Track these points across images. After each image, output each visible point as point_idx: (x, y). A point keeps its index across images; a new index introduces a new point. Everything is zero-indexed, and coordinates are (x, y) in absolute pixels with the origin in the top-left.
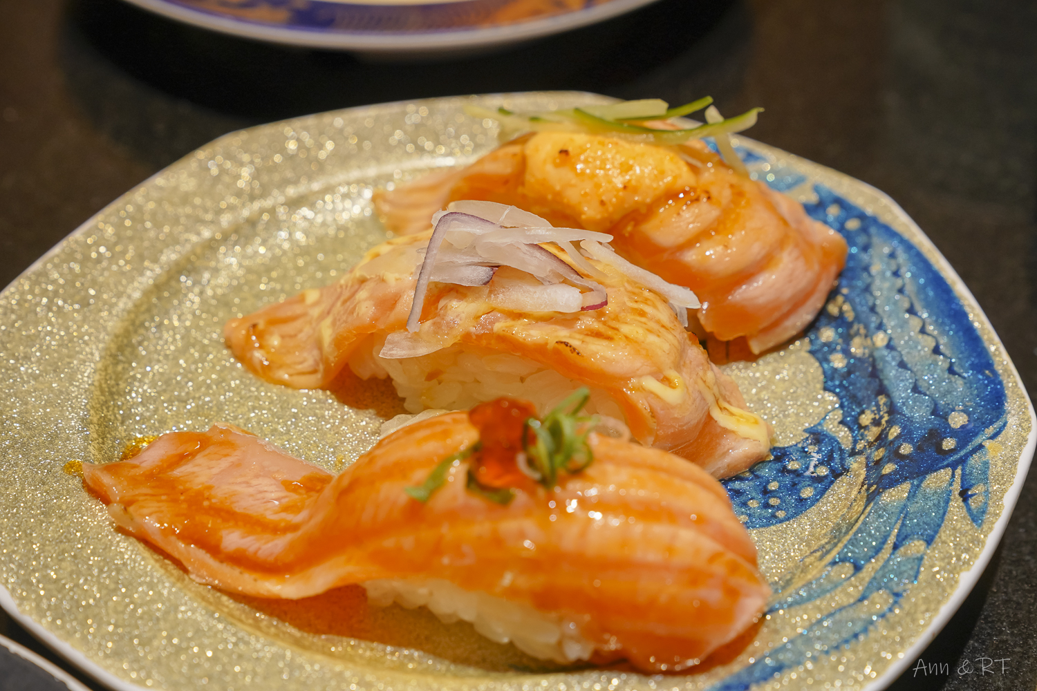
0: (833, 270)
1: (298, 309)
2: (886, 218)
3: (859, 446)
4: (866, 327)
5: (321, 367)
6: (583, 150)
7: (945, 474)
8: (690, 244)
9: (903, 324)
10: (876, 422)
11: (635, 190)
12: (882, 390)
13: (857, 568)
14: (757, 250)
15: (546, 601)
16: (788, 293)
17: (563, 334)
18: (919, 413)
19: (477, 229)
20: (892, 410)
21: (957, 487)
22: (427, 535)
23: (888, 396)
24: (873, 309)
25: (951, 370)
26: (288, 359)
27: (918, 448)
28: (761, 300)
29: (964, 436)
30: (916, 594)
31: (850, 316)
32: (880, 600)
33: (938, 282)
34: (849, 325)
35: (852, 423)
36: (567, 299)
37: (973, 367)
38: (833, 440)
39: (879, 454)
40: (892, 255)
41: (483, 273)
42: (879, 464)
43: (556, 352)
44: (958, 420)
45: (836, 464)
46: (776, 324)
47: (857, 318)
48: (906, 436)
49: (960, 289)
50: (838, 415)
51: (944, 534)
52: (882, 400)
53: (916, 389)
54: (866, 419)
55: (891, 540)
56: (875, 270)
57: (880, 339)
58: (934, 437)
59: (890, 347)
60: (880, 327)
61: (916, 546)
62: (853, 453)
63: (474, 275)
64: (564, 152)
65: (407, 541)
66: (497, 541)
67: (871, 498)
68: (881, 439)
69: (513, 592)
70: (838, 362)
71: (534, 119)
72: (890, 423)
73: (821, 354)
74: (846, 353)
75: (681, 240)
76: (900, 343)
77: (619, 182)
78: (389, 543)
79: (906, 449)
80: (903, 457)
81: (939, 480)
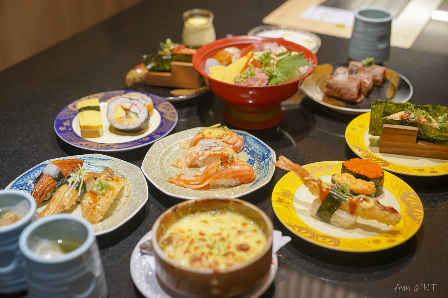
0: (244, 141)
1: (180, 160)
2: (246, 134)
3: (255, 159)
4: (250, 147)
5: (188, 165)
6: (212, 132)
7: (267, 159)
8: (228, 140)
9: (254, 145)
10: (256, 157)
11: (220, 135)
12: (255, 153)
13: (262, 170)
14: (236, 140)
15: (234, 177)
16: (240, 144)
17: (221, 152)
18: (261, 154)
19: (207, 142)
20: (258, 155)
21: (269, 160)
22: (219, 174)
23: (256, 153)
24: (250, 145)
25: (262, 149)
26: (183, 165)
27: (263, 157)
28: (238, 146)
29: (267, 155)
30: (270, 171)
31: (247, 146)
32: (266, 172)
33: (256, 140)
34: (248, 147)
35: (253, 157)
36: (220, 148)
37: (265, 148)
38: (252, 160)
39: (258, 159)
40: (249, 138)
41: (209, 147)
42: (259, 160)
43: (221, 154)
44: (266, 154)
45: (253, 162)
46: (240, 148)
47: (248, 146)
48: (261, 157)
49: (259, 140)
50: (251, 157)
51: (270, 165)
52: (256, 154)
53: (259, 152)
54: (255, 156)
55: (264, 167)
56: (248, 140)
57: (252, 148)
58: (264, 156)
59: (254, 148)
60: (252, 146)
61: (267, 167)
62: (255, 160)
63: (208, 148)
64: (210, 132)
65: (216, 175)
66: (227, 172)
67: (260, 164)
68: (258, 158)
69: (231, 177)
70: (248, 152)
71: (203, 130)
72: (258, 156)
73: (246, 151)
74: (249, 150)
75: (227, 140)
76: (255, 147)
77: (218, 134)
78: (214, 176)
79: (261, 158)
80: (261, 159)
81: (266, 160)
